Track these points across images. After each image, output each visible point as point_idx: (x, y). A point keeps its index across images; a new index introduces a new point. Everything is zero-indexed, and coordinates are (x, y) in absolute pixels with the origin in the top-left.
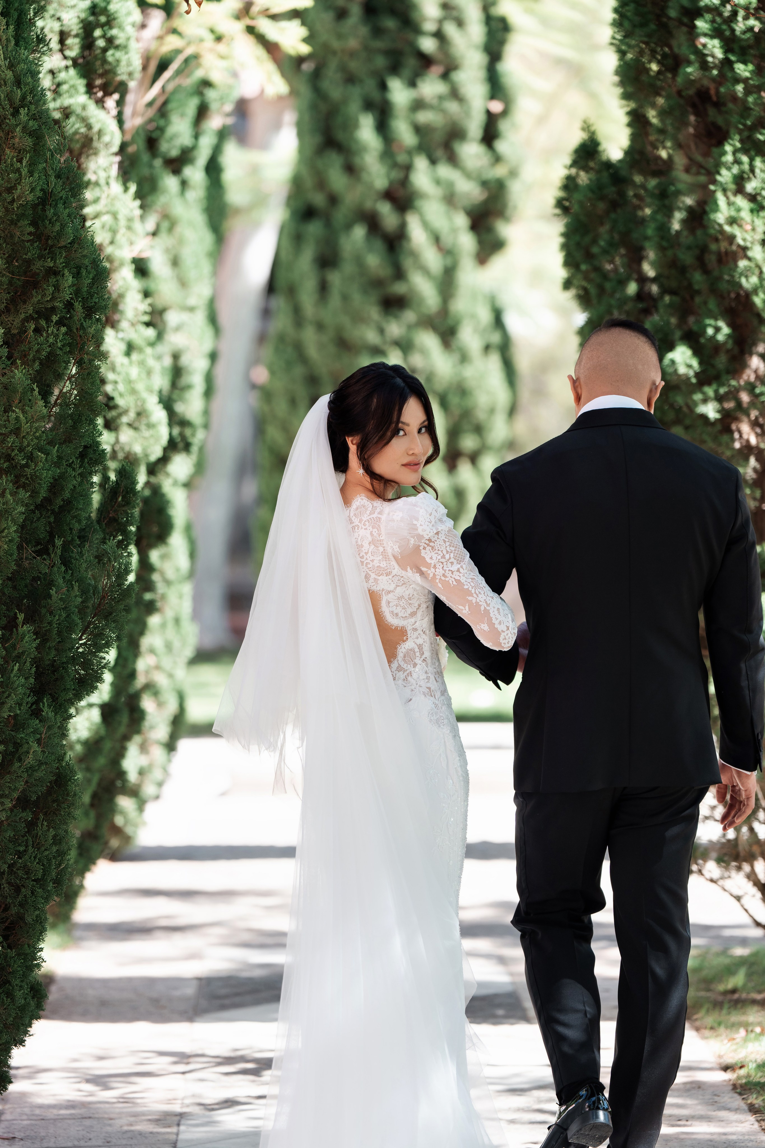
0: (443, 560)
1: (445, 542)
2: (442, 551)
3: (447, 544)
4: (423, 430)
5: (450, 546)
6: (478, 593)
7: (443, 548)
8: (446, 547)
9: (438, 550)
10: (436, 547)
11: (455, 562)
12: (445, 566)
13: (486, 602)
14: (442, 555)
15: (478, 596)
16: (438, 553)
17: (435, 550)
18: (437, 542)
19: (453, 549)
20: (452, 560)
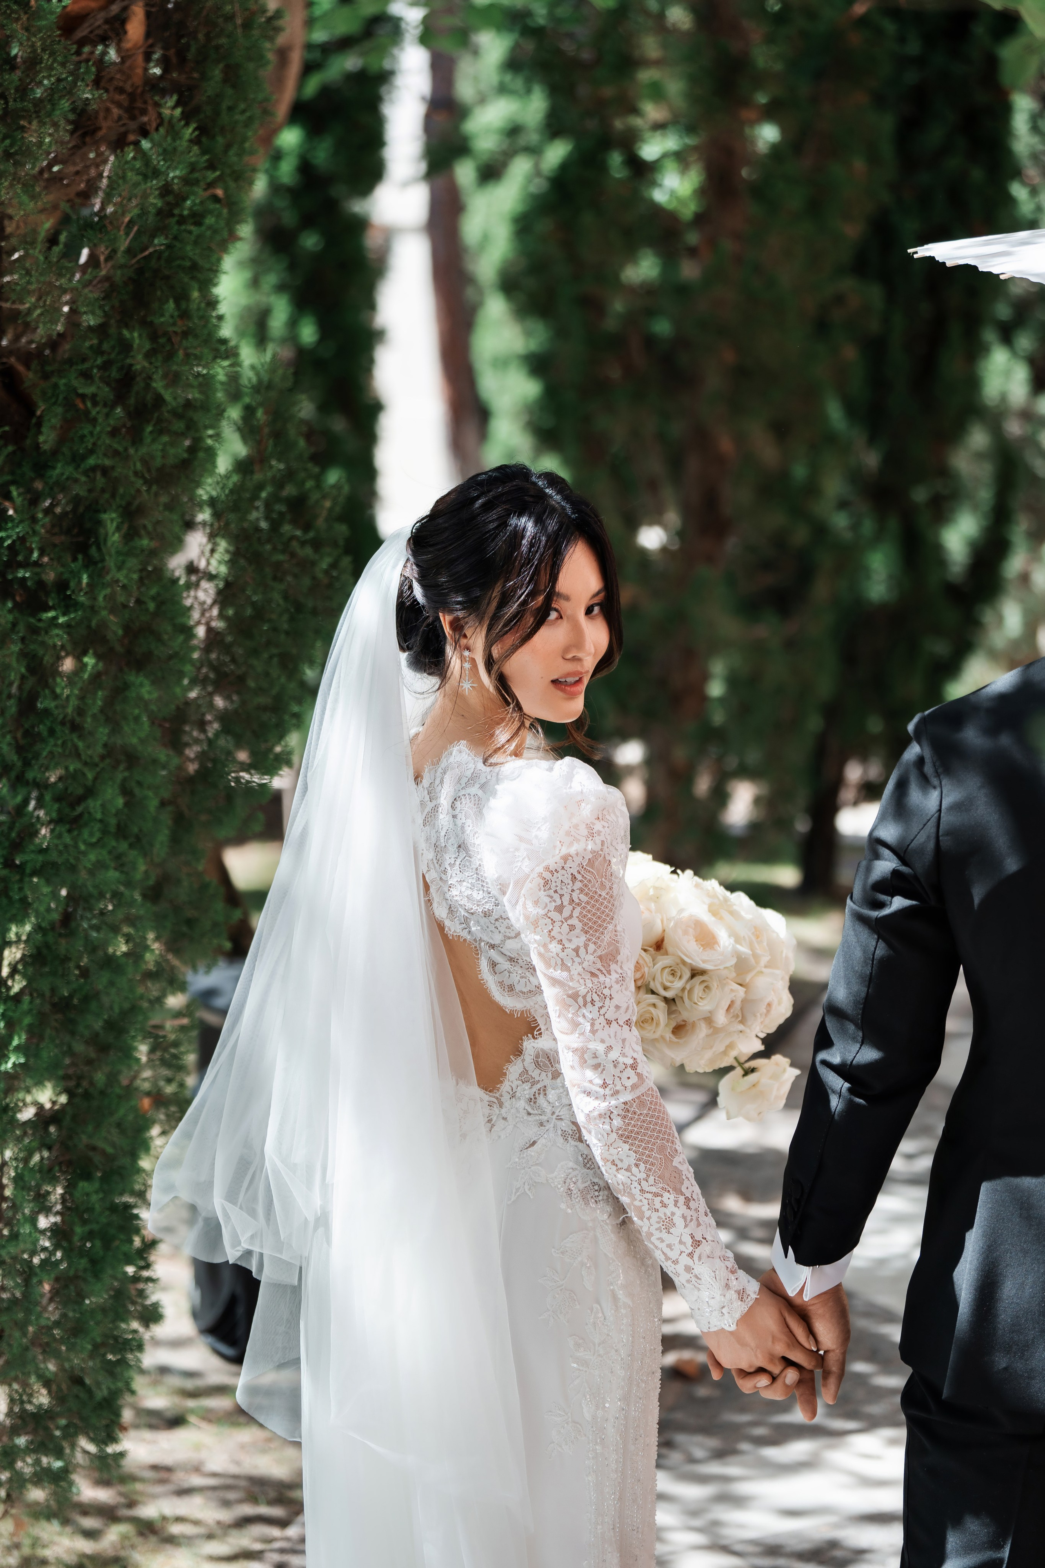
0: (556, 916)
1: (574, 879)
2: (561, 896)
3: (578, 885)
4: (596, 609)
5: (581, 890)
6: (589, 999)
7: (566, 891)
8: (573, 891)
9: (556, 891)
10: (554, 884)
11: (579, 925)
12: (556, 929)
13: (592, 1025)
14: (559, 902)
15: (585, 1005)
16: (551, 897)
17: (550, 889)
18: (559, 875)
19: (584, 898)
20: (574, 921)
